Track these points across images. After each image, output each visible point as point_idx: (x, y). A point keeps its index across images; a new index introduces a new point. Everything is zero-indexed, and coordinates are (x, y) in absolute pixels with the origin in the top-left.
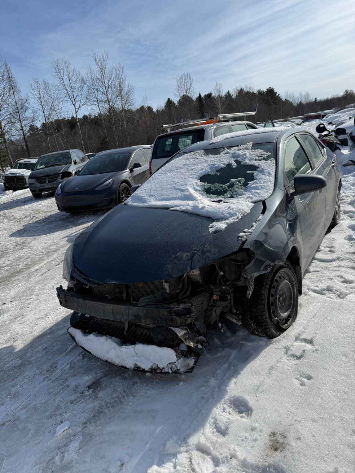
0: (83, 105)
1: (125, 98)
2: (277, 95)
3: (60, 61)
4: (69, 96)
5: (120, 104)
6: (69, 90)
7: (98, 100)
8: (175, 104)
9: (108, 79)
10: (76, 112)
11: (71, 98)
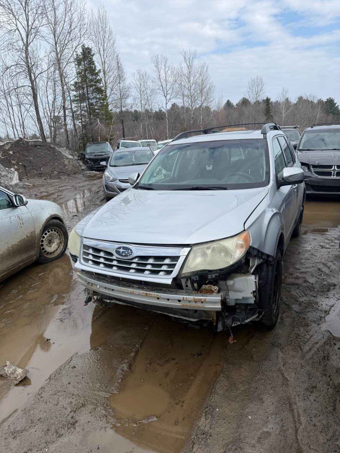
0: (173, 98)
2: (336, 105)
3: (159, 56)
8: (233, 106)
9: (193, 76)
10: (166, 104)
11: (164, 90)
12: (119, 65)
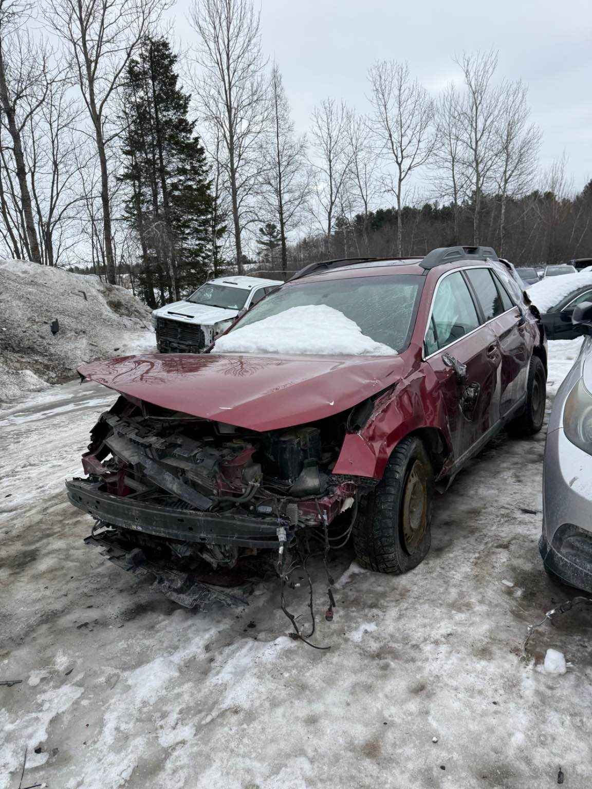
0: (419, 164)
1: (515, 157)
3: (389, 65)
4: (392, 142)
5: (503, 169)
6: (393, 129)
7: (454, 158)
9: (485, 114)
10: (400, 180)
11: (395, 148)
12: (278, 89)
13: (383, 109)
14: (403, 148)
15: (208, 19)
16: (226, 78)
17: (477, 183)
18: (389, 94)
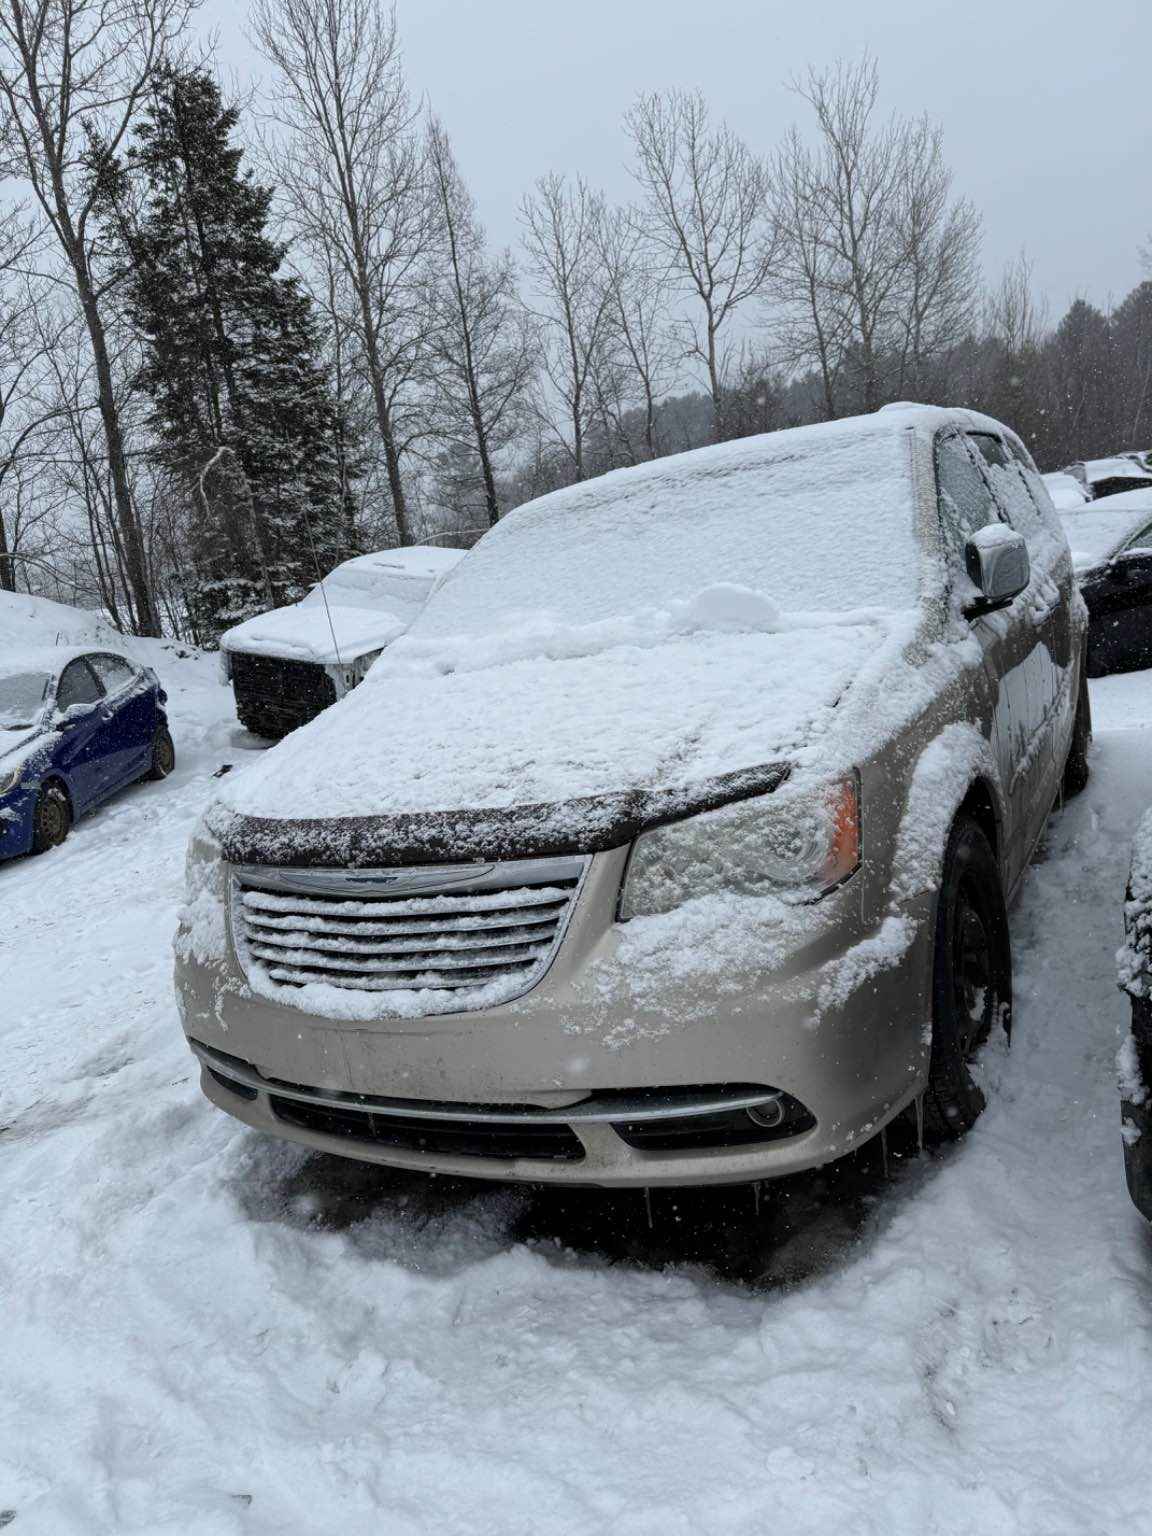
0: (745, 294)
1: (932, 268)
3: (665, 104)
4: (688, 254)
5: (910, 294)
6: (688, 227)
7: (813, 280)
8: (1102, 321)
9: (866, 188)
10: (712, 330)
11: (694, 266)
12: (445, 165)
13: (662, 188)
14: (711, 264)
15: (289, 30)
16: (340, 146)
17: (863, 324)
18: (672, 157)
